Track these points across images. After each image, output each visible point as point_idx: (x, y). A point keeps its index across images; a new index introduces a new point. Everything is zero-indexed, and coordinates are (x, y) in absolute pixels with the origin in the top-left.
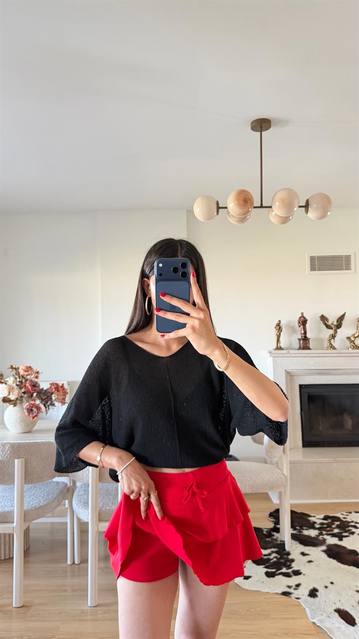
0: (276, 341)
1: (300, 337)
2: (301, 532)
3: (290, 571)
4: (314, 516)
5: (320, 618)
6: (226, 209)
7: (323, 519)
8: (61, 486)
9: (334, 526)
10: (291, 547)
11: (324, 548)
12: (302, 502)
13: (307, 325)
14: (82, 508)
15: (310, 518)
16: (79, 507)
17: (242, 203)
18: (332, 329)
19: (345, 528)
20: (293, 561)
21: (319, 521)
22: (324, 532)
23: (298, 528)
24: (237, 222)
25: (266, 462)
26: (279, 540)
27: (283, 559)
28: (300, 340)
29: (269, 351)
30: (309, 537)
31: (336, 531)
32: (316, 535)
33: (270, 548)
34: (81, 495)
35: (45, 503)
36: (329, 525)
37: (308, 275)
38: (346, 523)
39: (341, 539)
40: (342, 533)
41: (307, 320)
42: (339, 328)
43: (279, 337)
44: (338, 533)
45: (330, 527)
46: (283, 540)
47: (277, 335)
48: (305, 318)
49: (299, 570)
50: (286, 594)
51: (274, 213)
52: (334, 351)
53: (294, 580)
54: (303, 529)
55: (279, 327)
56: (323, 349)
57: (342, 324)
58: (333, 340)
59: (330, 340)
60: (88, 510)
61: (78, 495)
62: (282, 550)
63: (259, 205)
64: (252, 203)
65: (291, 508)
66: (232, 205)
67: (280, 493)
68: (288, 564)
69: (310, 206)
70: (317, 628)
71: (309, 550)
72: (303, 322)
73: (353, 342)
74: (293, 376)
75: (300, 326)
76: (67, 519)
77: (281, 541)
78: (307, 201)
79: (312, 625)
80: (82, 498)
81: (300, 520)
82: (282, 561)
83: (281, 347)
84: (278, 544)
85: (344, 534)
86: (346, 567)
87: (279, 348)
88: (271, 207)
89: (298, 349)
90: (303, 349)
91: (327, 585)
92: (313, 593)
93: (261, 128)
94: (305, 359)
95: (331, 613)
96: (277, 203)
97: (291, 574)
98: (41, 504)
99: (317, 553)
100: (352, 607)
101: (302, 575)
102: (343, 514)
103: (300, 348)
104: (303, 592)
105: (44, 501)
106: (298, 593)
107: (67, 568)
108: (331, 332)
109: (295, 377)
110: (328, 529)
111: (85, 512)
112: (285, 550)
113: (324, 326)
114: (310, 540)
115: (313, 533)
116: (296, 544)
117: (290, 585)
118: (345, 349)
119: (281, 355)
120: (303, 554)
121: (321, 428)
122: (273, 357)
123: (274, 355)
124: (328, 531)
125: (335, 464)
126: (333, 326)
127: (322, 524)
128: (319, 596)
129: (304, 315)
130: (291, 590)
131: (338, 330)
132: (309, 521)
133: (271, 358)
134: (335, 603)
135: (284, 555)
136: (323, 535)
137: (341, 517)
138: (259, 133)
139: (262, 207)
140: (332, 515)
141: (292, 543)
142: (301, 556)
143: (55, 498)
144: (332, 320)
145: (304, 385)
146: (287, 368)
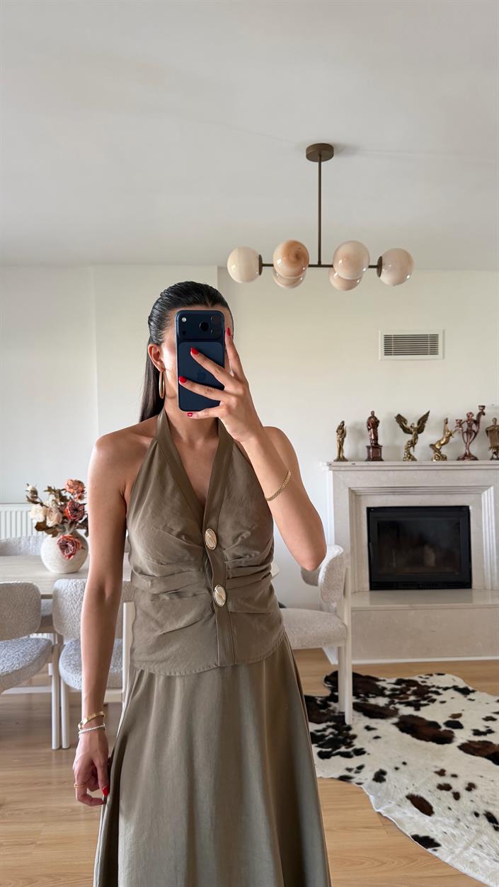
0: (337, 450)
1: (369, 444)
2: (366, 701)
3: (350, 750)
4: (384, 680)
5: (388, 806)
6: (272, 268)
7: (396, 684)
8: (43, 644)
9: (409, 692)
10: (353, 719)
11: (395, 720)
12: (367, 661)
13: (380, 428)
14: (72, 672)
15: (378, 683)
16: (68, 671)
17: (293, 259)
18: (411, 433)
19: (424, 694)
20: (354, 737)
21: (389, 687)
22: (396, 701)
23: (362, 695)
24: (287, 285)
25: (321, 609)
26: (337, 711)
27: (343, 736)
28: (368, 448)
29: (328, 463)
30: (376, 706)
31: (412, 698)
32: (386, 705)
33: (326, 722)
34: (71, 655)
35: (21, 667)
36: (403, 692)
37: (381, 360)
38: (425, 688)
39: (417, 709)
40: (419, 701)
41: (379, 421)
42: (420, 433)
43: (341, 444)
44: (414, 701)
45: (404, 693)
46: (342, 711)
47: (339, 441)
48: (376, 419)
49: (362, 749)
50: (344, 779)
51: (336, 274)
52: (414, 463)
53: (355, 762)
54: (369, 697)
55: (342, 431)
56: (399, 460)
57: (424, 427)
58: (412, 448)
59: (408, 449)
60: (81, 674)
61: (67, 655)
62: (340, 724)
63: (316, 263)
64: (307, 259)
65: (353, 669)
66: (279, 262)
67: (339, 649)
68: (349, 741)
69: (383, 266)
70: (383, 820)
71: (377, 723)
72: (373, 423)
73: (438, 451)
74: (360, 495)
75: (369, 430)
76: (51, 689)
77: (340, 713)
78: (381, 259)
79: (377, 816)
80: (73, 659)
81: (365, 684)
82: (340, 737)
83: (343, 457)
84: (335, 717)
85: (422, 702)
86: (423, 743)
87: (341, 459)
88: (331, 266)
89: (367, 460)
90: (373, 460)
91: (398, 766)
92: (380, 777)
93: (320, 156)
94: (375, 473)
95: (402, 800)
96: (341, 261)
97: (352, 753)
98: (14, 669)
99: (386, 727)
100: (429, 793)
101: (366, 754)
102: (421, 677)
103: (369, 459)
104: (367, 775)
105: (19, 664)
106: (359, 777)
107: (51, 753)
108: (410, 437)
109: (363, 498)
110: (402, 696)
111: (76, 677)
112: (345, 724)
113: (401, 430)
114: (377, 710)
115: (382, 702)
116: (359, 716)
117: (350, 767)
118: (428, 460)
119: (343, 469)
120: (368, 728)
121: (394, 565)
122: (334, 470)
123: (334, 468)
124: (401, 699)
125: (413, 612)
126: (412, 430)
127: (393, 690)
128: (387, 780)
129: (375, 415)
130: (352, 774)
131: (419, 435)
132: (377, 686)
133: (331, 472)
134: (407, 788)
135: (343, 730)
136: (395, 704)
137: (419, 680)
138: (317, 164)
139: (319, 265)
140: (407, 678)
141: (353, 715)
142: (366, 731)
143: (35, 660)
144: (412, 421)
145: (374, 508)
146: (351, 486)
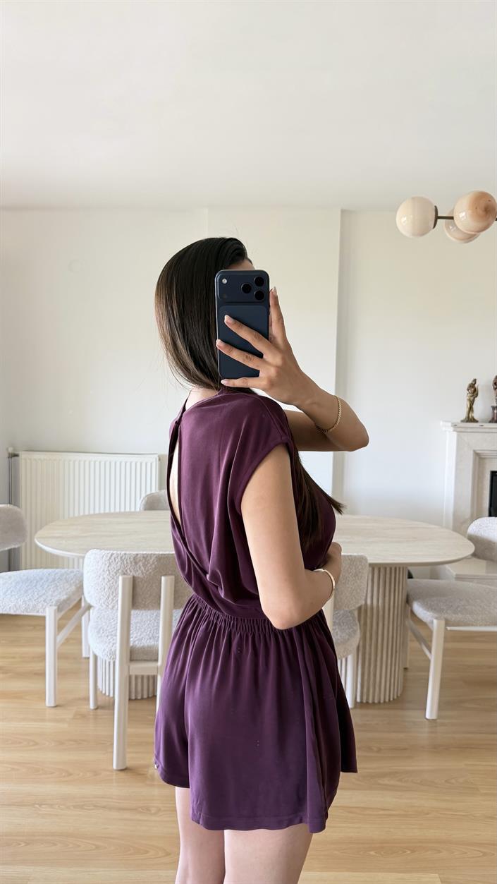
1: (495, 405)
6: (452, 220)
17: (481, 212)
24: (463, 240)
29: (452, 423)
43: (472, 403)
47: (470, 400)
55: (473, 389)
66: (464, 217)
74: (484, 458)
75: (495, 388)
83: (473, 418)
87: (470, 420)
89: (490, 422)
103: (493, 421)
109: (487, 461)
119: (469, 430)
122: (458, 432)
123: (459, 430)
133: (455, 433)
146: (475, 449)
